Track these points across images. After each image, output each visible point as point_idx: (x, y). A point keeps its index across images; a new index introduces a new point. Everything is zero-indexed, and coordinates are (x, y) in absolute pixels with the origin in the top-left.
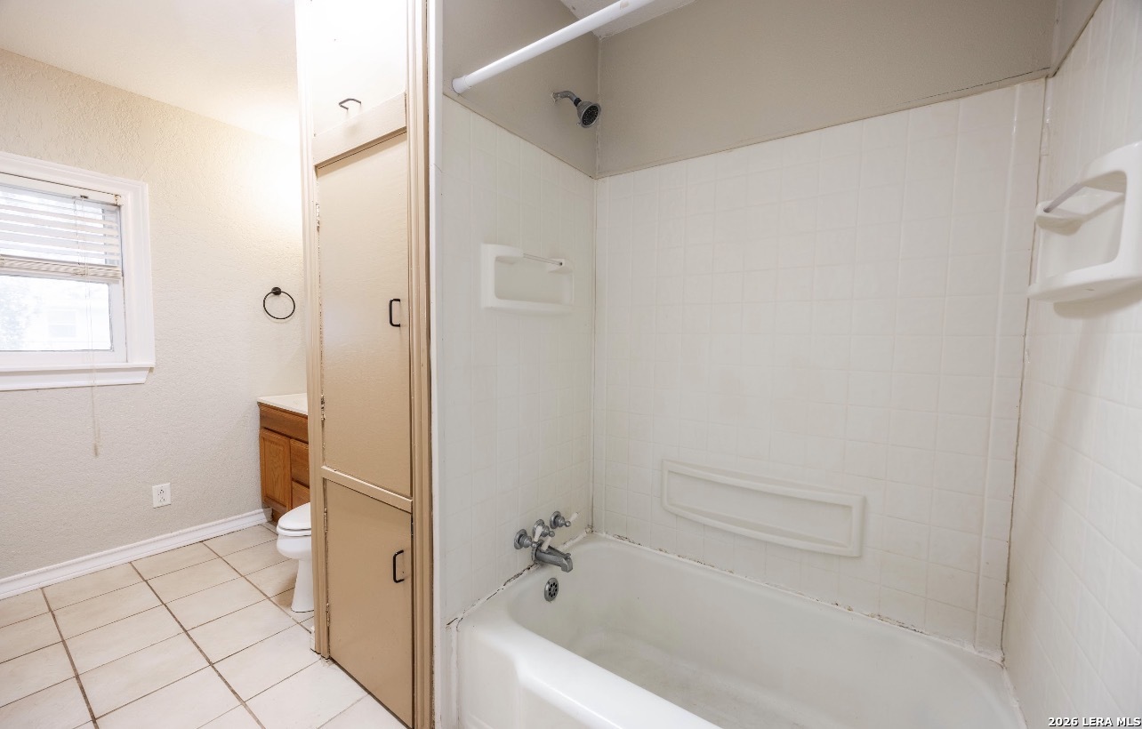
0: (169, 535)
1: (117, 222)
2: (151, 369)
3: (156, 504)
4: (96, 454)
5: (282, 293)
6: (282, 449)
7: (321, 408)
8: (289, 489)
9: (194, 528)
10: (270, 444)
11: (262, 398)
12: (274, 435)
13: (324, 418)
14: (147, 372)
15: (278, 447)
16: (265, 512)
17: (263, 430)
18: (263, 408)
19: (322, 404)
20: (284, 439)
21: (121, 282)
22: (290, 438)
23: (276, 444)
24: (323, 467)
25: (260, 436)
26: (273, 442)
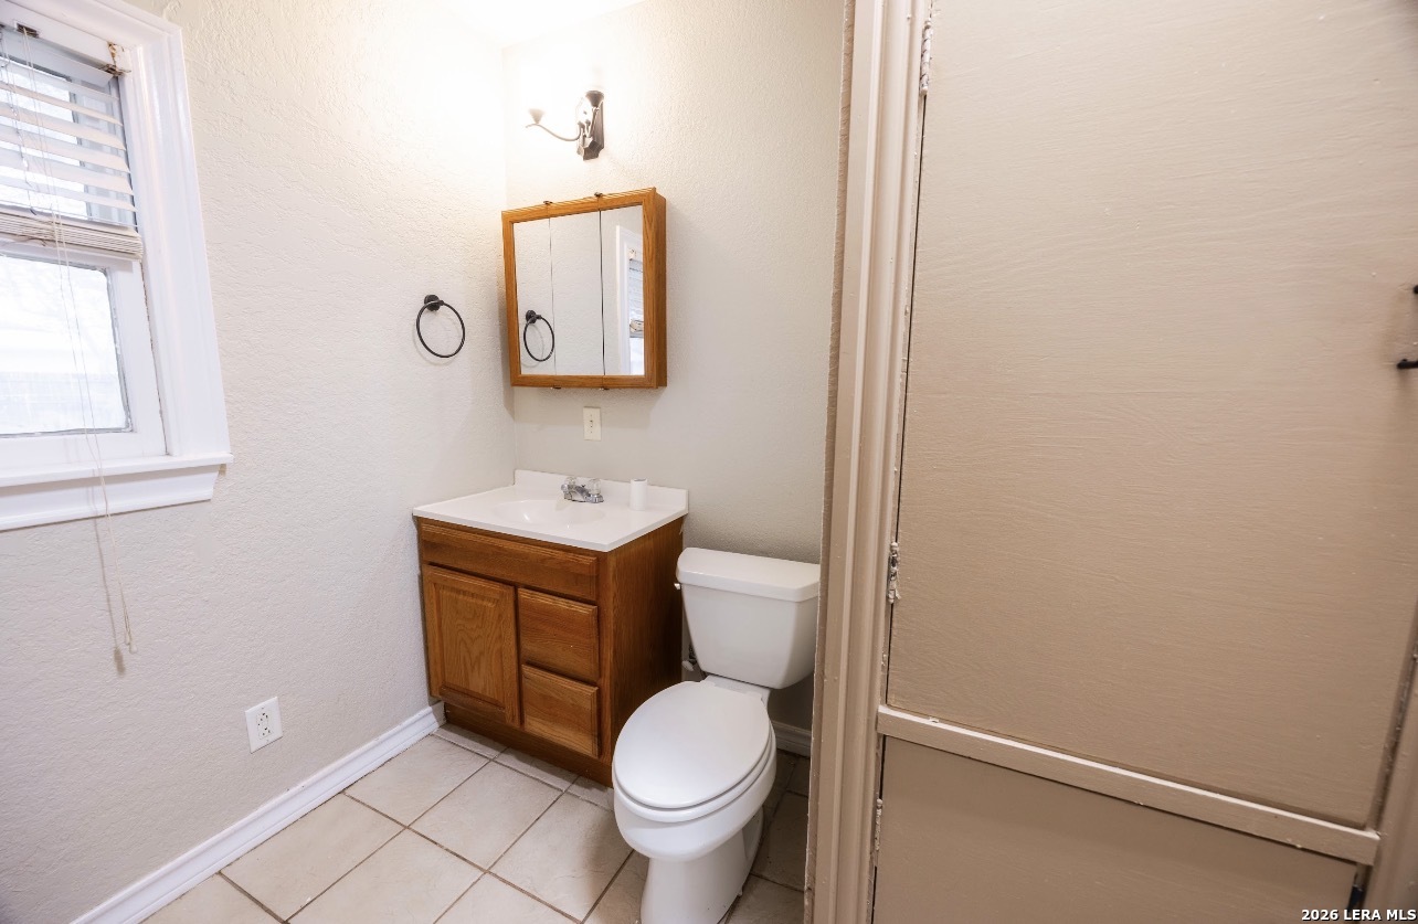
2: (222, 469)
3: (256, 742)
4: (121, 669)
5: (442, 308)
6: (497, 602)
7: (890, 575)
8: (515, 678)
9: (326, 770)
10: (454, 595)
11: (419, 508)
12: (464, 579)
13: (895, 598)
14: (216, 474)
15: (480, 602)
16: (434, 712)
17: (430, 571)
18: (431, 529)
19: (894, 566)
20: (497, 587)
21: (136, 265)
22: (515, 586)
23: (473, 595)
24: (883, 709)
25: (421, 577)
26: (464, 593)
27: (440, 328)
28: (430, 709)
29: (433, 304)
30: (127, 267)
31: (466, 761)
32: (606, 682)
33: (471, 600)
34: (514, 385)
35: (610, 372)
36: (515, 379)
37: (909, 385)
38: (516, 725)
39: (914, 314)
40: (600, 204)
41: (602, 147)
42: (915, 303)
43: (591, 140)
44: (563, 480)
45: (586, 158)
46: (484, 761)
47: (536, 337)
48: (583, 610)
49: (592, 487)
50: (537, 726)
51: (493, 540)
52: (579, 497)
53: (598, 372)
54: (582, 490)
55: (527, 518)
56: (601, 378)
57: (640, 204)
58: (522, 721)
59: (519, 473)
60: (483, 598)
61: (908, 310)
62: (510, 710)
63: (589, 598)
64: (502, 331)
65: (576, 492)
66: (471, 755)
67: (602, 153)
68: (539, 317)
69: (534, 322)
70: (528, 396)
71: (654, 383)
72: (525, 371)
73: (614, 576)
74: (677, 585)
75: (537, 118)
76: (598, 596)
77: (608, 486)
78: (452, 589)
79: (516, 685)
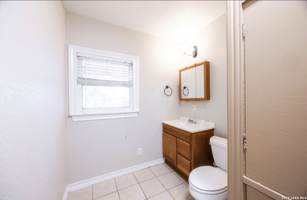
0: (141, 164)
1: (131, 69)
2: (138, 112)
3: (139, 154)
4: (126, 138)
5: (169, 87)
6: (173, 140)
7: (244, 142)
8: (176, 156)
9: (147, 163)
10: (167, 138)
11: (163, 122)
12: (169, 135)
13: (246, 148)
14: (137, 113)
15: (171, 139)
16: (164, 159)
17: (164, 132)
18: (164, 125)
19: (245, 140)
20: (174, 137)
21: (132, 86)
22: (177, 137)
23: (170, 138)
24: (244, 176)
25: (163, 134)
26: (169, 137)
27: (168, 91)
28: (163, 158)
29: (167, 87)
30: (131, 87)
31: (167, 170)
32: (192, 161)
33: (169, 139)
34: (180, 100)
35: (197, 97)
36: (181, 99)
37: (246, 98)
38: (176, 166)
39: (246, 82)
40: (196, 65)
41: (197, 55)
42: (246, 79)
43: (195, 54)
44: (188, 119)
45: (194, 57)
46: (170, 171)
47: (185, 91)
48: (188, 144)
49: (194, 121)
50: (179, 167)
51: (174, 129)
52: (191, 122)
53: (195, 97)
54: (192, 121)
55: (180, 125)
56: (195, 98)
57: (203, 64)
58: (177, 165)
59: (181, 117)
60: (172, 139)
61: (244, 81)
62: (175, 162)
63: (189, 142)
64: (179, 91)
65: (191, 121)
66: (168, 169)
67: (197, 56)
68: (186, 88)
69: (185, 88)
70: (183, 102)
71: (206, 99)
72: (182, 98)
73: (194, 139)
74: (210, 144)
75: (185, 53)
76: (191, 142)
77: (198, 121)
78: (167, 137)
79: (176, 157)
